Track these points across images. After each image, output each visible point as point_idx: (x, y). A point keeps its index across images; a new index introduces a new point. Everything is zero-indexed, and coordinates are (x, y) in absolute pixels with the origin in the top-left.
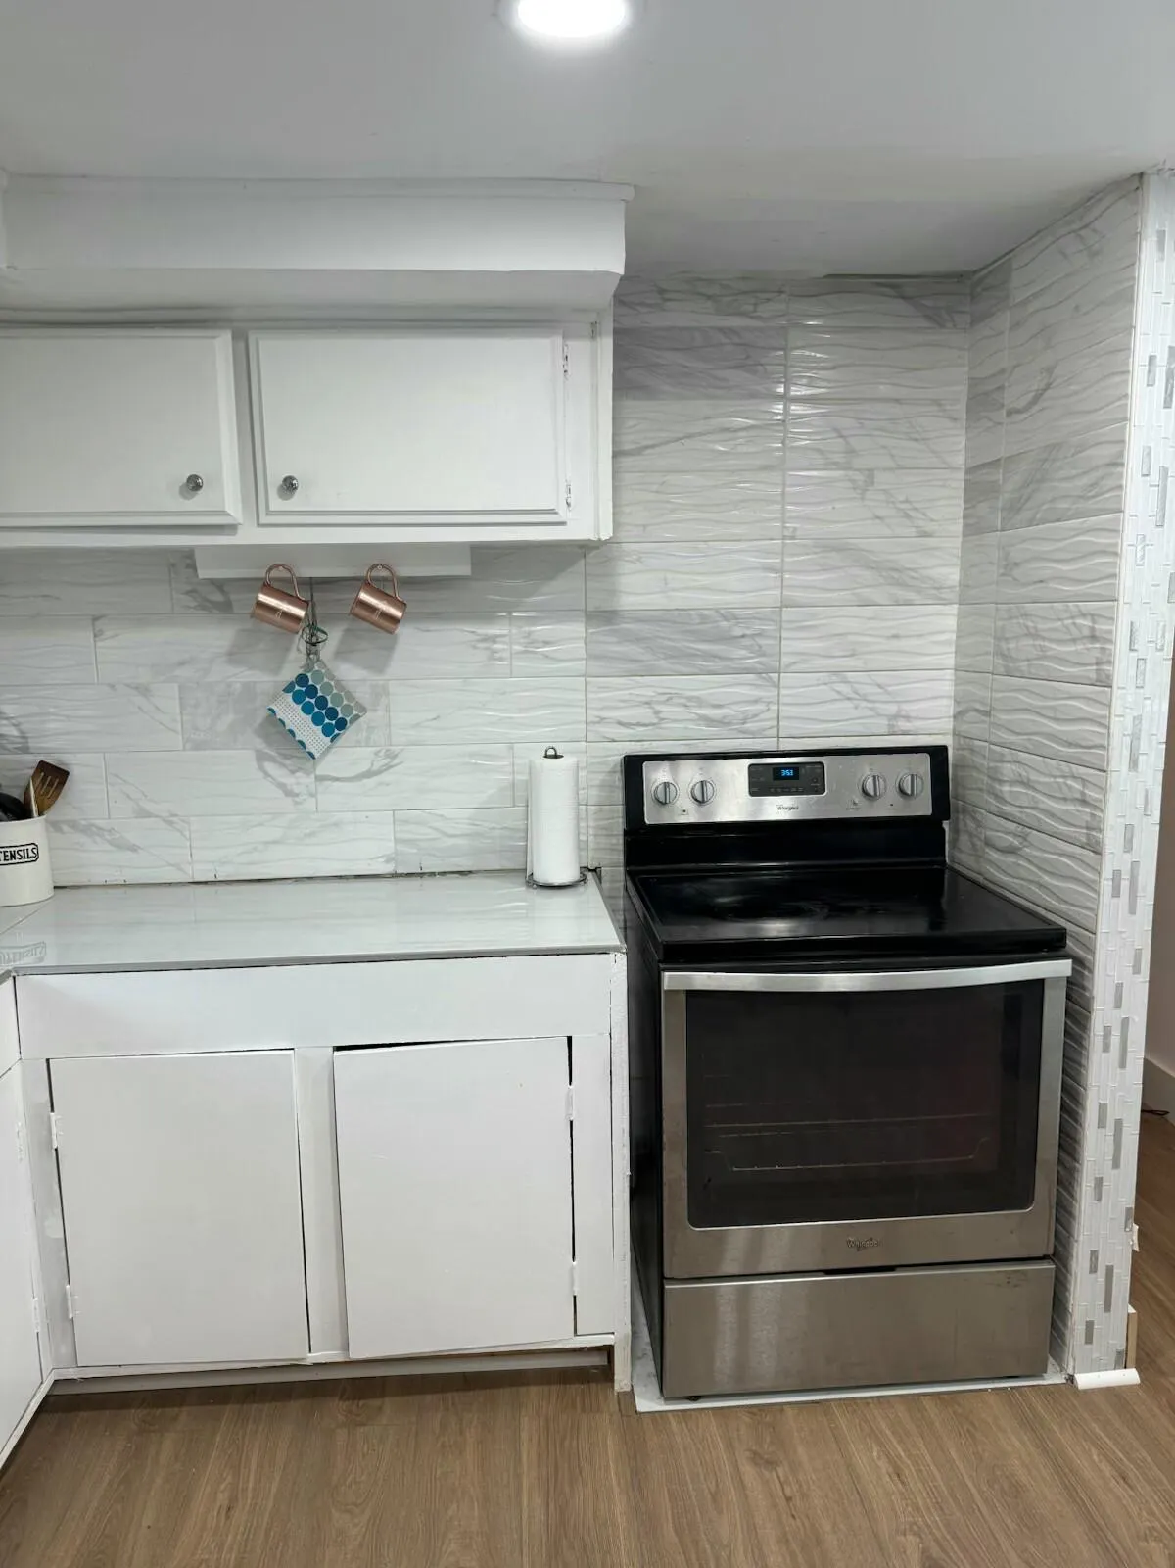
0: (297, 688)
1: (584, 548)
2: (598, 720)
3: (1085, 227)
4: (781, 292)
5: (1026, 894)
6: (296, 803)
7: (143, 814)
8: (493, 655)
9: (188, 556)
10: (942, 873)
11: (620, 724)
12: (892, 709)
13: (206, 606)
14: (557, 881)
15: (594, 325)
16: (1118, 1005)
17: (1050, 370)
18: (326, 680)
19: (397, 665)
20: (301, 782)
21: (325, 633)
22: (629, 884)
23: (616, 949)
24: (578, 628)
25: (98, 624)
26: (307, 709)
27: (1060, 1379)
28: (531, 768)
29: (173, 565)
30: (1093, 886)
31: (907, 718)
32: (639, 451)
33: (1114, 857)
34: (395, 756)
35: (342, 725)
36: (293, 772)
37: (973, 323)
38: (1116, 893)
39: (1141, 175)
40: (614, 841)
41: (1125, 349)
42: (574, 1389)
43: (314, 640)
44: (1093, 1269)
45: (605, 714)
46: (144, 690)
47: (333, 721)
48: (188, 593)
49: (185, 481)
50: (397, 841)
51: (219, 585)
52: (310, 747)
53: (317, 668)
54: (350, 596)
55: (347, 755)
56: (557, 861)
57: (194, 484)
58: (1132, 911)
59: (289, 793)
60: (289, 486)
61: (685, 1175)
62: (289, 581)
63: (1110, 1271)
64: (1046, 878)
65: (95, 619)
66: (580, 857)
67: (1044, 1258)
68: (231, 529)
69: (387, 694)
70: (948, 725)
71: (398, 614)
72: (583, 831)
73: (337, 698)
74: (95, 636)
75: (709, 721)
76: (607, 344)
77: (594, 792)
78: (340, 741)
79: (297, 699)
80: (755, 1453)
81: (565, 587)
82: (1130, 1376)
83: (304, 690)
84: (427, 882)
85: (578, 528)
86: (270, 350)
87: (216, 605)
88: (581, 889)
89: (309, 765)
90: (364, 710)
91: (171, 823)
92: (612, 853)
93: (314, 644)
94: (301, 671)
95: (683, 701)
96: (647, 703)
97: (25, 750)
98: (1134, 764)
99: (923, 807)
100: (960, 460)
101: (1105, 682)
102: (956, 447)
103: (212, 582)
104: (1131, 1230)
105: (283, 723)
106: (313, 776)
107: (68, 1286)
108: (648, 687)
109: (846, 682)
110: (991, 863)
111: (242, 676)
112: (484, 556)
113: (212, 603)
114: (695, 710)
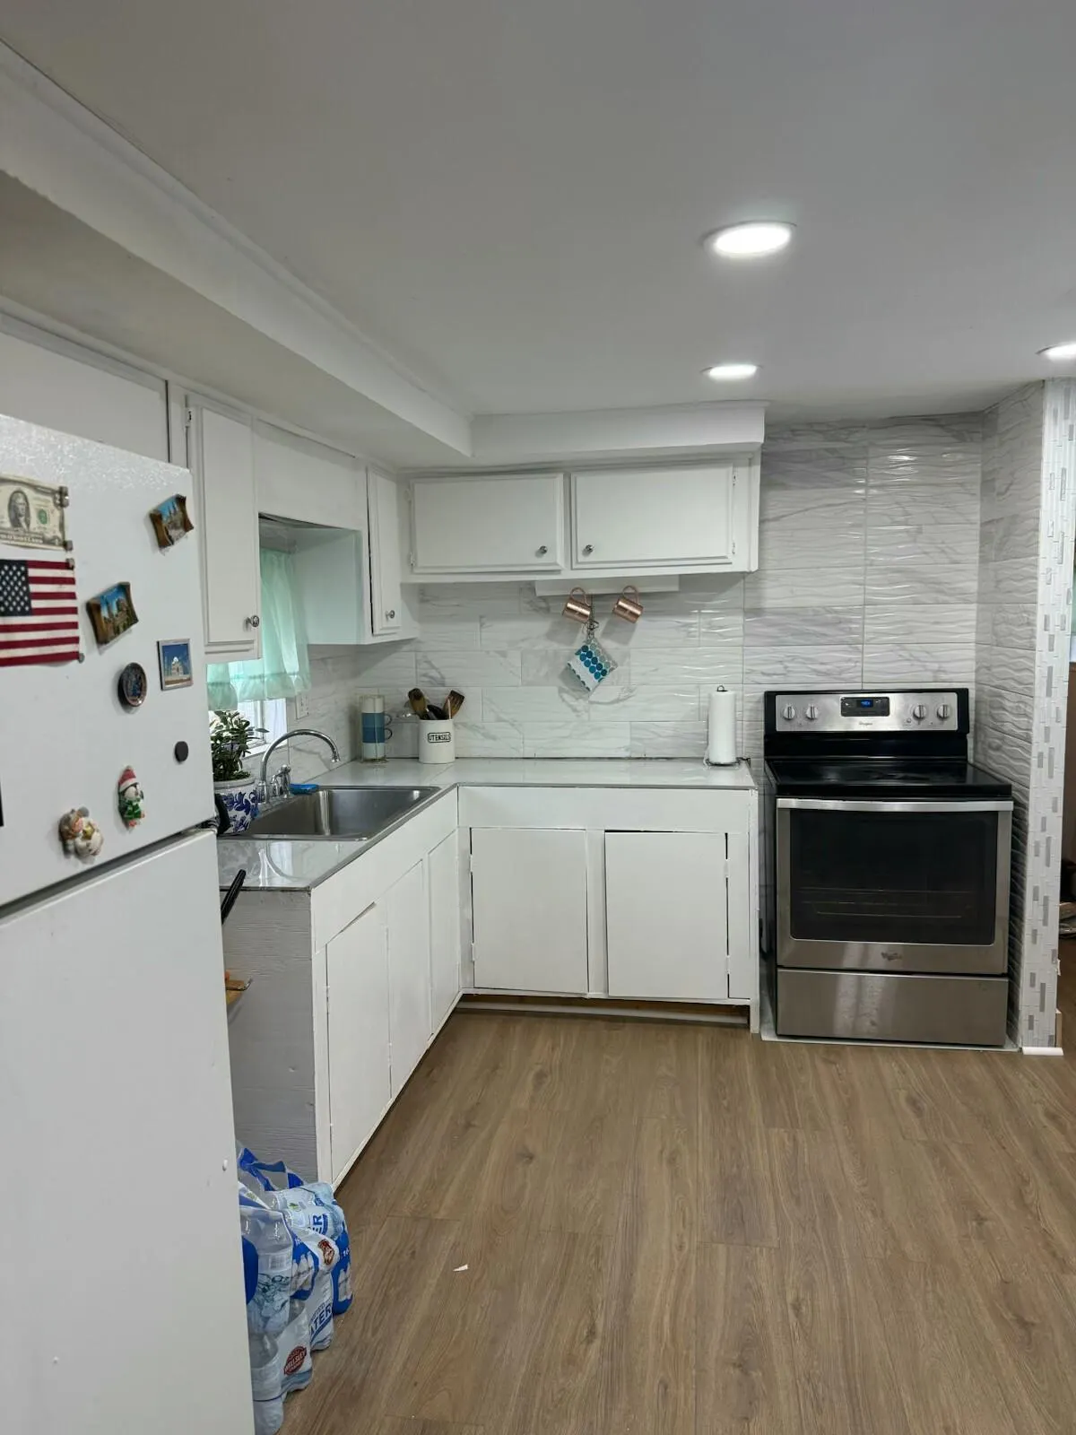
0: (582, 653)
1: (743, 575)
2: (750, 671)
3: (1025, 400)
4: (864, 427)
5: (1003, 773)
6: (578, 716)
7: (499, 720)
8: (689, 634)
9: (531, 586)
10: (965, 769)
11: (763, 674)
12: (936, 666)
13: (538, 610)
14: (722, 762)
15: (750, 459)
16: (1044, 830)
17: (1012, 474)
18: (597, 648)
19: (633, 643)
20: (581, 704)
21: (597, 623)
22: (767, 768)
23: (753, 788)
24: (740, 619)
25: (484, 620)
26: (587, 664)
27: (1016, 1050)
28: (710, 697)
29: (522, 588)
30: (1027, 761)
31: (944, 671)
32: (776, 519)
33: (1038, 746)
34: (631, 691)
35: (604, 673)
36: (577, 699)
37: (984, 439)
38: (1040, 765)
39: (1044, 381)
40: (758, 743)
41: (1039, 469)
43: (592, 627)
44: (1032, 985)
45: (754, 668)
46: (503, 654)
47: (600, 671)
48: (528, 603)
49: (539, 549)
50: (632, 739)
51: (544, 599)
52: (588, 685)
53: (593, 642)
54: (612, 604)
55: (606, 690)
56: (723, 753)
57: (543, 550)
58: (1051, 776)
59: (575, 710)
60: (589, 550)
61: (788, 908)
62: (582, 596)
63: (1043, 986)
64: (1012, 762)
65: (481, 617)
66: (736, 753)
67: (1002, 976)
68: (558, 572)
69: (630, 656)
70: (973, 676)
71: (638, 612)
72: (739, 736)
73: (602, 658)
74: (480, 626)
75: (818, 672)
76: (757, 469)
77: (746, 713)
78: (603, 682)
79: (582, 658)
80: (825, 1059)
81: (733, 595)
82: (1059, 1051)
83: (586, 654)
84: (649, 763)
85: (739, 565)
86: (582, 481)
88: (737, 768)
89: (586, 695)
90: (616, 665)
91: (513, 725)
92: (756, 748)
93: (592, 629)
94: (584, 644)
95: (801, 660)
96: (780, 662)
97: (443, 685)
98: (1049, 694)
99: (952, 724)
100: (977, 518)
101: (1032, 648)
102: (974, 510)
103: (540, 597)
104: (1056, 963)
105: (574, 672)
106: (588, 702)
107: (473, 945)
108: (781, 652)
109: (905, 649)
110: (991, 758)
111: (555, 646)
112: (685, 580)
113: (541, 608)
114: (810, 666)
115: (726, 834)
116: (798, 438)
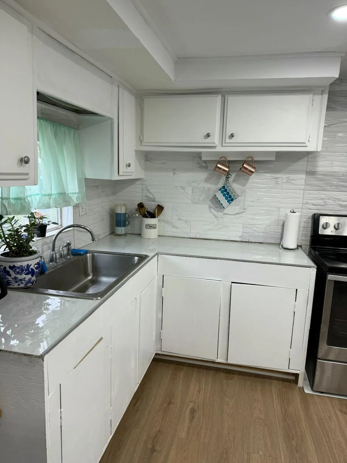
0: (222, 189)
1: (308, 153)
2: (306, 203)
6: (218, 220)
7: (180, 219)
8: (277, 183)
9: (200, 154)
11: (313, 204)
13: (201, 167)
14: (290, 248)
15: (323, 91)
18: (230, 188)
19: (248, 185)
20: (220, 214)
21: (231, 175)
22: (312, 251)
23: (313, 267)
24: (304, 176)
26: (224, 195)
28: (286, 214)
29: (195, 156)
32: (329, 126)
34: (245, 209)
35: (232, 200)
36: (218, 212)
40: (307, 238)
42: (286, 383)
43: (228, 177)
45: (309, 201)
46: (183, 188)
47: (230, 199)
48: (197, 164)
49: (206, 134)
50: (243, 232)
51: (205, 162)
52: (224, 205)
53: (228, 184)
54: (240, 165)
55: (231, 208)
56: (291, 241)
57: (208, 135)
59: (216, 217)
60: (232, 136)
61: (327, 331)
62: (225, 161)
65: (174, 170)
66: (297, 243)
68: (214, 147)
69: (245, 192)
71: (253, 170)
73: (232, 193)
74: (173, 174)
75: (341, 206)
76: (326, 96)
77: (302, 224)
78: (231, 204)
79: (222, 192)
80: (341, 410)
81: (302, 164)
83: (224, 190)
84: (250, 244)
85: (311, 148)
86: (231, 100)
87: (204, 167)
88: (296, 251)
89: (221, 210)
90: (238, 196)
91: (186, 222)
92: (307, 242)
93: (228, 178)
94: (223, 185)
95: (333, 199)
96: (322, 199)
97: (154, 201)
105: (218, 199)
106: (223, 213)
107: (161, 331)
108: (323, 194)
111: (208, 186)
112: (280, 156)
113: (203, 166)
114: (337, 202)
115: (297, 290)
116: (342, 84)
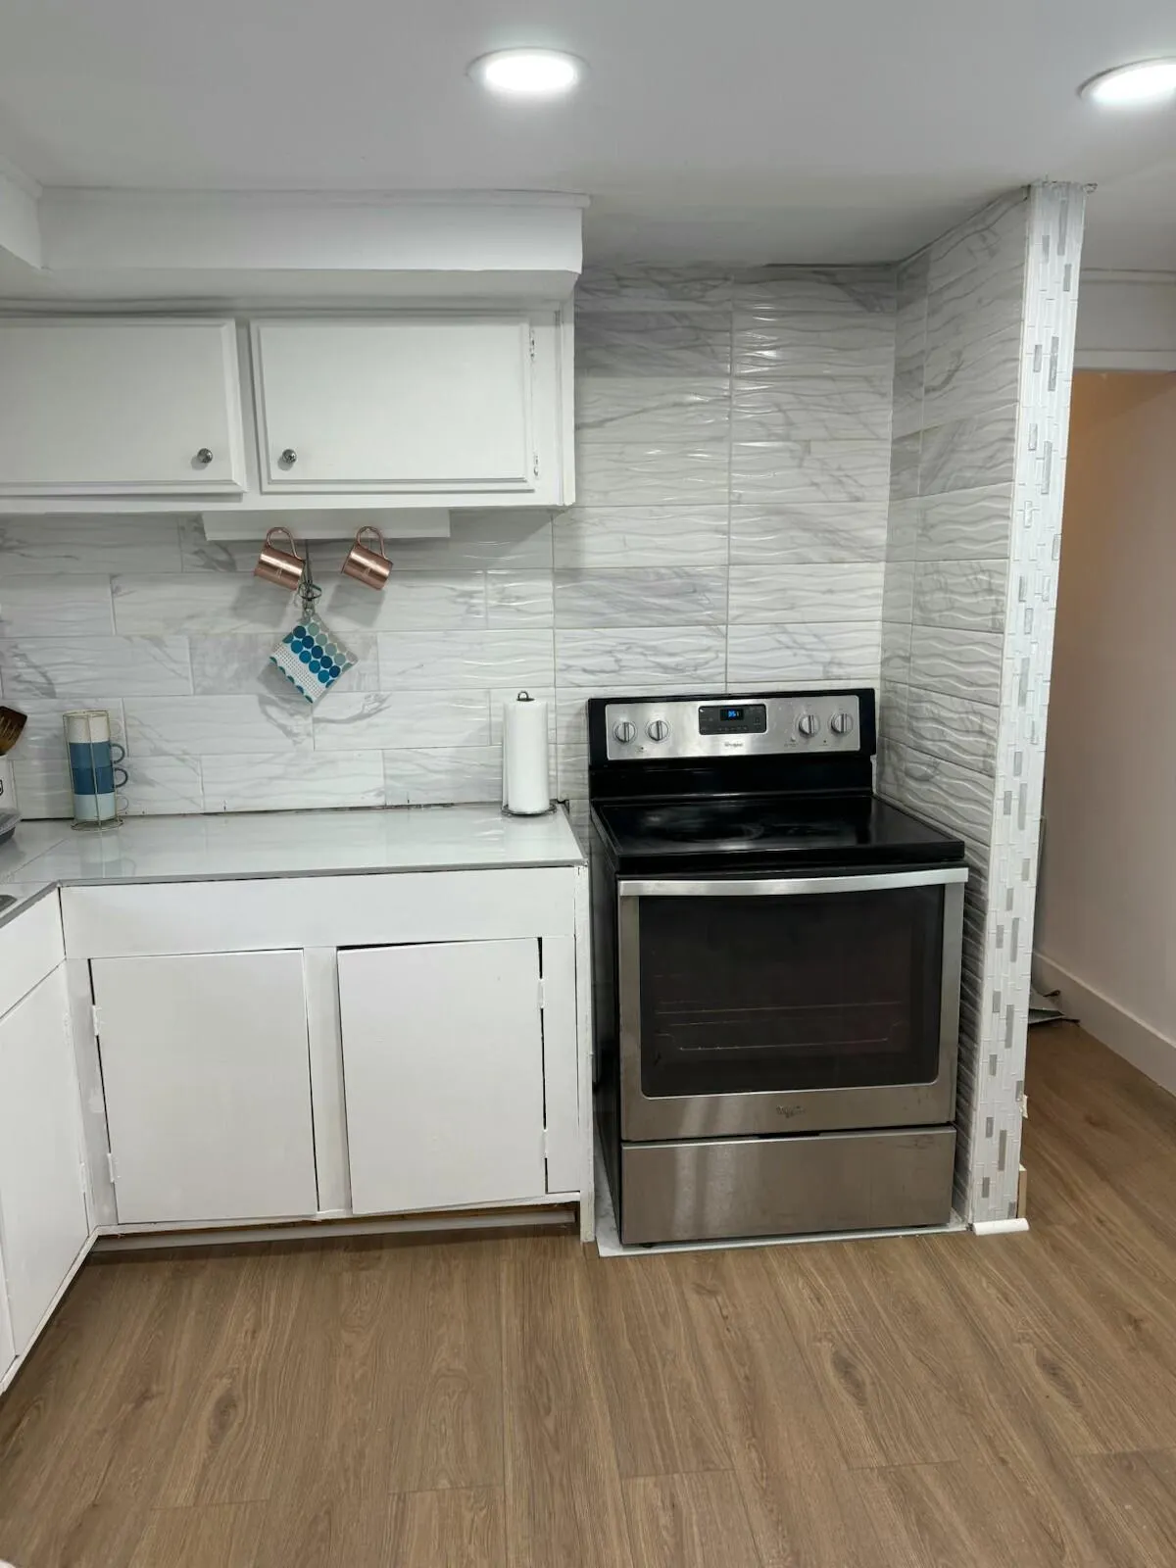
0: (295, 639)
1: (551, 513)
2: (564, 668)
3: (988, 228)
4: (726, 279)
5: (940, 819)
6: (295, 743)
7: (160, 752)
8: (471, 609)
9: (196, 519)
10: (870, 801)
11: (585, 671)
12: (827, 656)
13: (212, 565)
14: (529, 811)
15: (557, 313)
16: (1009, 907)
17: (959, 354)
18: (320, 632)
20: (299, 724)
21: (319, 589)
22: (594, 814)
23: (579, 863)
24: (547, 585)
25: (116, 582)
26: (304, 658)
27: (962, 1228)
28: (505, 709)
29: (183, 528)
30: (986, 805)
31: (840, 664)
32: (601, 424)
33: (1005, 780)
34: (382, 701)
35: (336, 672)
36: (292, 715)
37: (899, 307)
38: (1007, 811)
39: (1029, 186)
40: (580, 776)
41: (1015, 339)
42: (545, 1241)
43: (310, 596)
44: (989, 1134)
45: (570, 662)
46: (157, 641)
47: (328, 670)
48: (196, 553)
49: (196, 454)
50: (385, 776)
51: (223, 546)
52: (308, 692)
53: (312, 621)
54: (341, 556)
55: (340, 700)
56: (529, 794)
57: (204, 457)
58: (1021, 826)
59: (289, 733)
60: (288, 458)
61: (639, 1052)
62: (288, 543)
63: (1003, 1135)
64: (952, 801)
65: (113, 577)
66: (549, 791)
67: (948, 1124)
68: (237, 496)
69: (376, 643)
70: (877, 670)
71: (385, 572)
72: (553, 766)
73: (331, 648)
74: (113, 593)
75: (665, 668)
76: (568, 331)
77: (562, 733)
78: (334, 687)
79: (296, 648)
80: (698, 1286)
81: (536, 546)
82: (1021, 1224)
83: (302, 641)
84: (413, 813)
85: (545, 495)
86: (272, 337)
87: (221, 564)
88: (550, 817)
89: (306, 709)
90: (355, 659)
91: (183, 760)
92: (578, 786)
93: (310, 600)
94: (298, 624)
95: (640, 650)
96: (610, 652)
98: (1022, 700)
99: (852, 743)
100: (887, 432)
101: (998, 629)
102: (883, 418)
103: (218, 544)
104: (1021, 1100)
105: (284, 670)
106: (310, 720)
107: (109, 1155)
108: (611, 637)
109: (785, 632)
110: (910, 791)
111: (246, 628)
112: (461, 519)
113: (218, 562)
114: (652, 659)
115: (540, 940)
116: (628, 291)
